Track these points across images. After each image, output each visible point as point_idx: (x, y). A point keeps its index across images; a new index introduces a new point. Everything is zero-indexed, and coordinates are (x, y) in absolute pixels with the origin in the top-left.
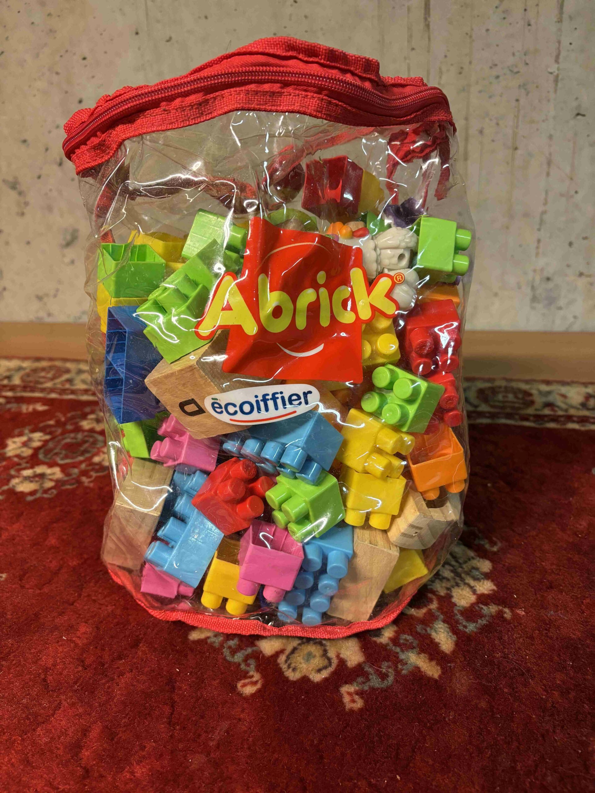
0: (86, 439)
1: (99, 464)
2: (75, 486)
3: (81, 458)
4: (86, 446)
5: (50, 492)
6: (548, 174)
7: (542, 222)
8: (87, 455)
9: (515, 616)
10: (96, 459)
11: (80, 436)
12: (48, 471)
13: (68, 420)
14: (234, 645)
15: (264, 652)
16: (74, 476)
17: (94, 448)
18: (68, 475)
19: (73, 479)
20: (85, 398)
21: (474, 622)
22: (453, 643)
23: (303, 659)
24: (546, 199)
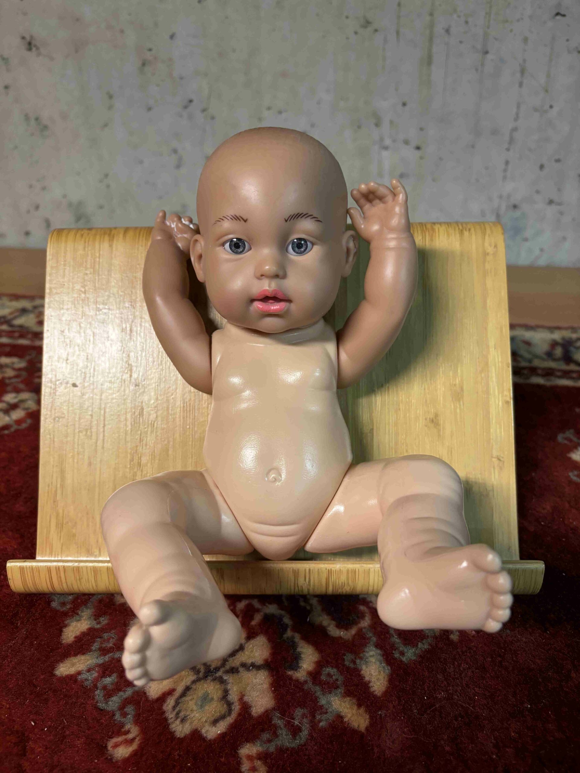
6: (521, 85)
7: (511, 141)
9: (464, 637)
14: (112, 684)
15: (148, 694)
21: (413, 647)
22: (386, 678)
23: (196, 704)
24: (517, 114)
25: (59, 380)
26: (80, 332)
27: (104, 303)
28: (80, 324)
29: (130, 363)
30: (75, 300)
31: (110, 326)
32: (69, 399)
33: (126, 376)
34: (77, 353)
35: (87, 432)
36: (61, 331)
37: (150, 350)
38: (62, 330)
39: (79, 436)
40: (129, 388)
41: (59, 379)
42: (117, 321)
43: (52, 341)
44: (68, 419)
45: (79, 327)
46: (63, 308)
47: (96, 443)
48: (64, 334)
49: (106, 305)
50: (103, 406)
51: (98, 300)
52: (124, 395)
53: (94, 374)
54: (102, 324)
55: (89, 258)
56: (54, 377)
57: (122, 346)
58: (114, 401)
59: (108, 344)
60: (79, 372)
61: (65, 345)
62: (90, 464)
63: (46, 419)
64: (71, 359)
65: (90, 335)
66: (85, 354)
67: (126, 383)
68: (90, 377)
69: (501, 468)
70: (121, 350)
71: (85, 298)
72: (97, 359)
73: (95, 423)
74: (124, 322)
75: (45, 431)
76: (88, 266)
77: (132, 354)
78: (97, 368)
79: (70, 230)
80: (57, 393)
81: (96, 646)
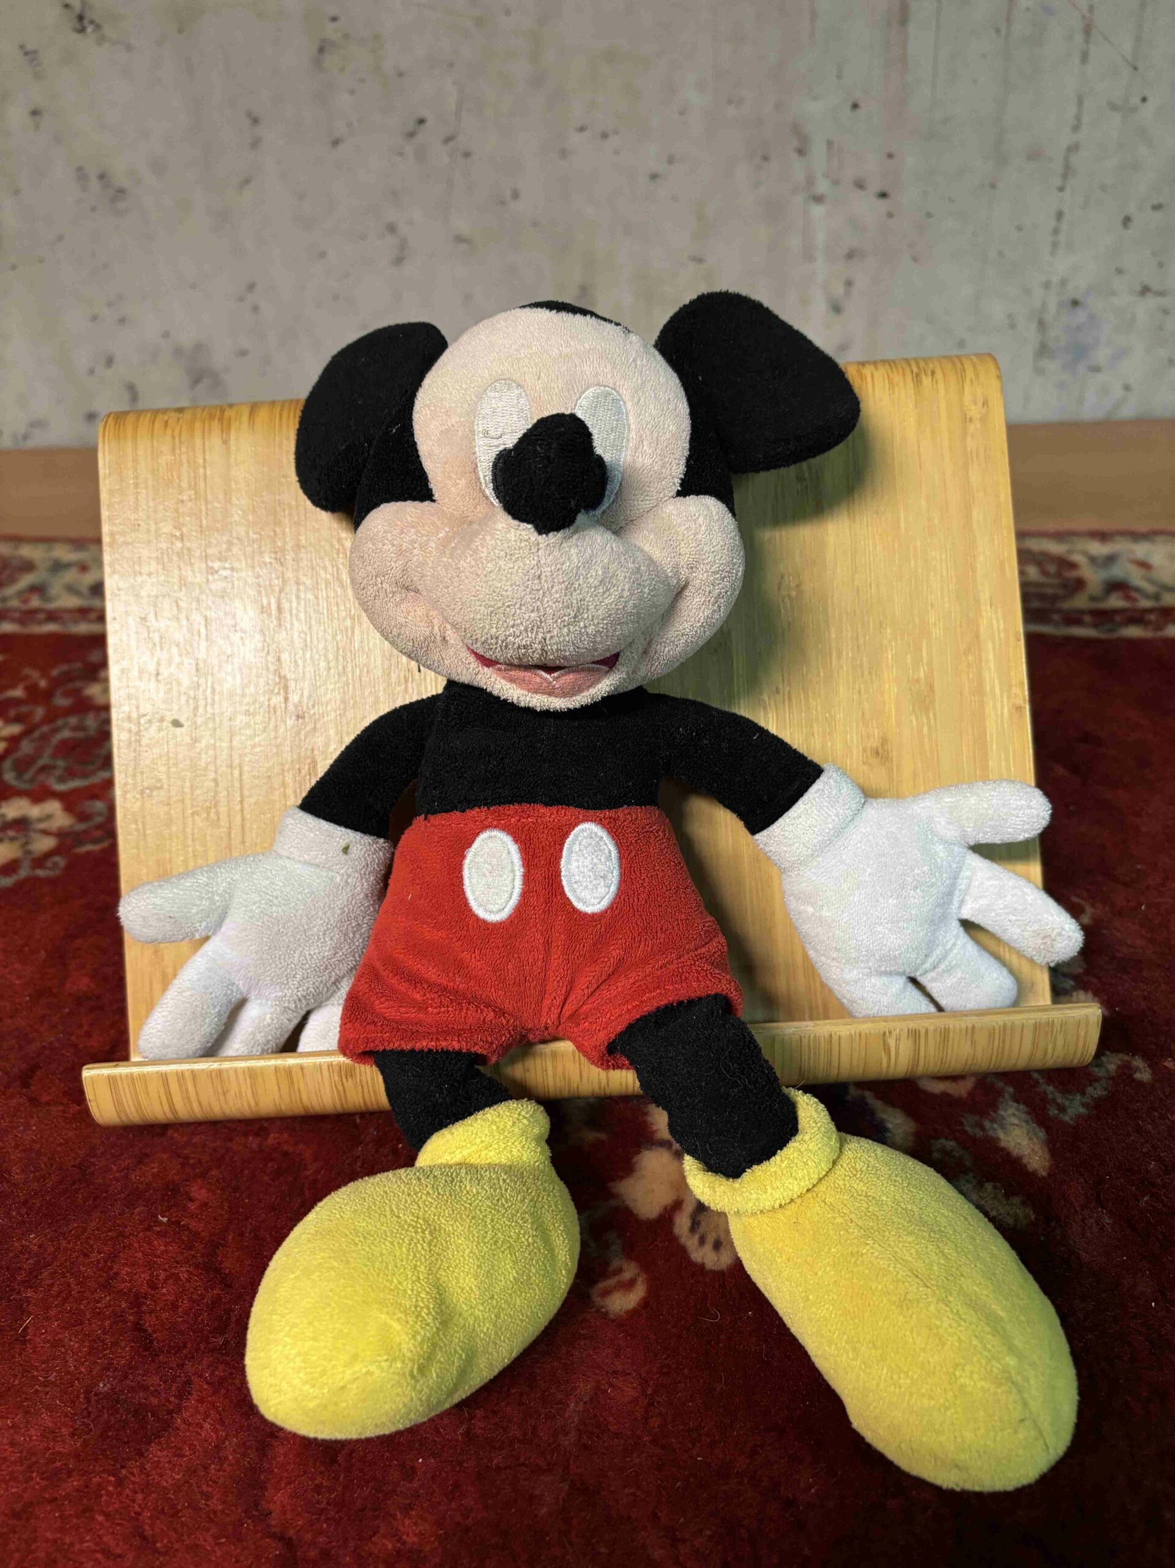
5: (49, 864)
7: (1067, 171)
9: (1161, 1074)
12: (34, 811)
15: (637, 1212)
20: (83, 628)
21: (1080, 1095)
22: (1045, 1148)
24: (1078, 118)
25: (145, 715)
26: (178, 619)
28: (177, 603)
29: (283, 674)
30: (162, 553)
31: (238, 603)
32: (168, 752)
34: (177, 659)
36: (141, 618)
37: (321, 646)
38: (143, 616)
39: (193, 821)
40: (285, 722)
41: (145, 713)
43: (125, 638)
44: (169, 791)
45: (175, 608)
46: (140, 573)
47: (230, 833)
48: (148, 624)
49: (226, 560)
50: (236, 761)
52: (276, 738)
54: (221, 600)
59: (236, 638)
61: (150, 645)
63: (126, 792)
64: (165, 672)
65: (200, 624)
68: (206, 705)
70: (264, 648)
71: (182, 548)
72: (216, 668)
73: (223, 794)
74: (263, 594)
75: (125, 816)
77: (285, 656)
78: (218, 687)
80: (144, 742)
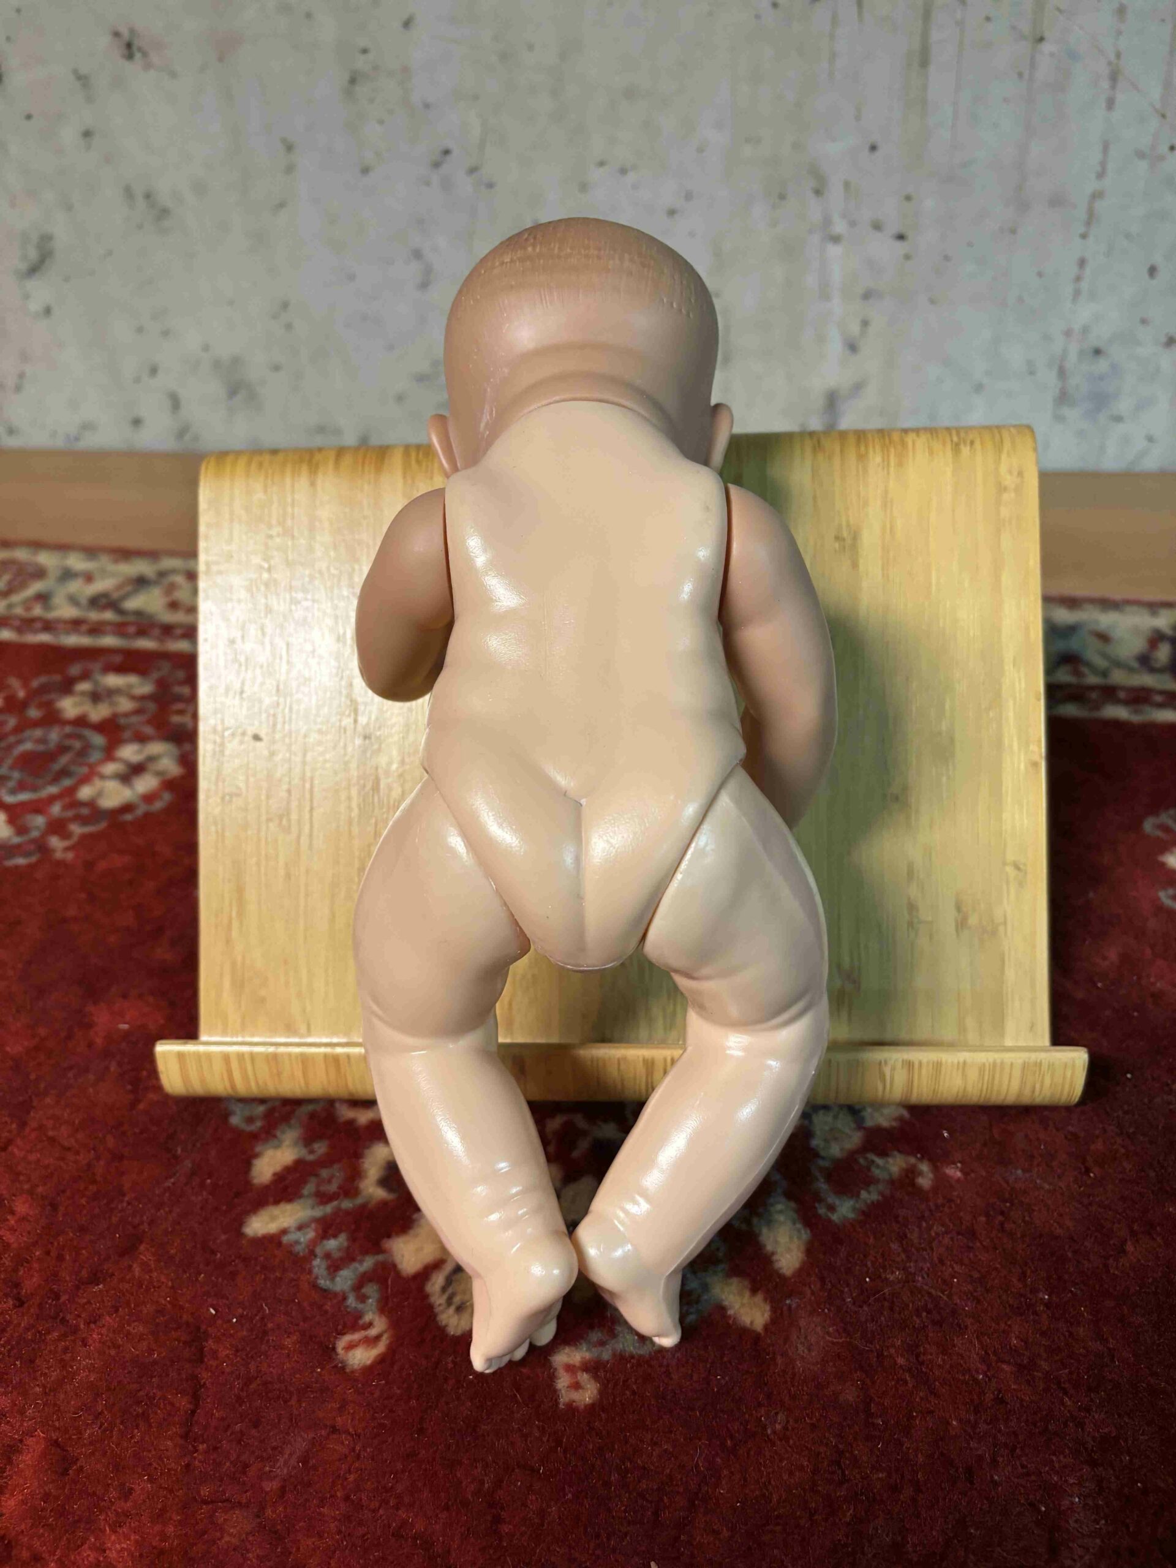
0: (68, 742)
1: (91, 804)
2: (33, 859)
3: (53, 790)
4: (64, 760)
6: (1110, 104)
7: (1091, 218)
8: (67, 782)
9: (941, 1181)
10: (85, 793)
11: (54, 735)
13: (33, 694)
14: (339, 1250)
15: (400, 1267)
16: (35, 834)
17: (81, 765)
18: (21, 830)
19: (34, 841)
20: (72, 640)
21: (852, 1197)
22: (803, 1248)
24: (1103, 164)
25: (228, 729)
27: (305, 590)
30: (251, 583)
33: (348, 722)
35: (281, 821)
36: (229, 641)
38: (231, 639)
39: (268, 827)
41: (229, 726)
42: (329, 621)
50: (308, 774)
51: (294, 583)
53: (290, 719)
55: (275, 505)
56: (219, 722)
57: (339, 667)
58: (328, 765)
60: (264, 716)
61: (237, 665)
62: (288, 876)
66: (274, 683)
67: (348, 733)
69: (1021, 884)
71: (270, 579)
76: (274, 522)
78: (295, 707)
79: (238, 453)
80: (227, 753)
81: (309, 1188)
